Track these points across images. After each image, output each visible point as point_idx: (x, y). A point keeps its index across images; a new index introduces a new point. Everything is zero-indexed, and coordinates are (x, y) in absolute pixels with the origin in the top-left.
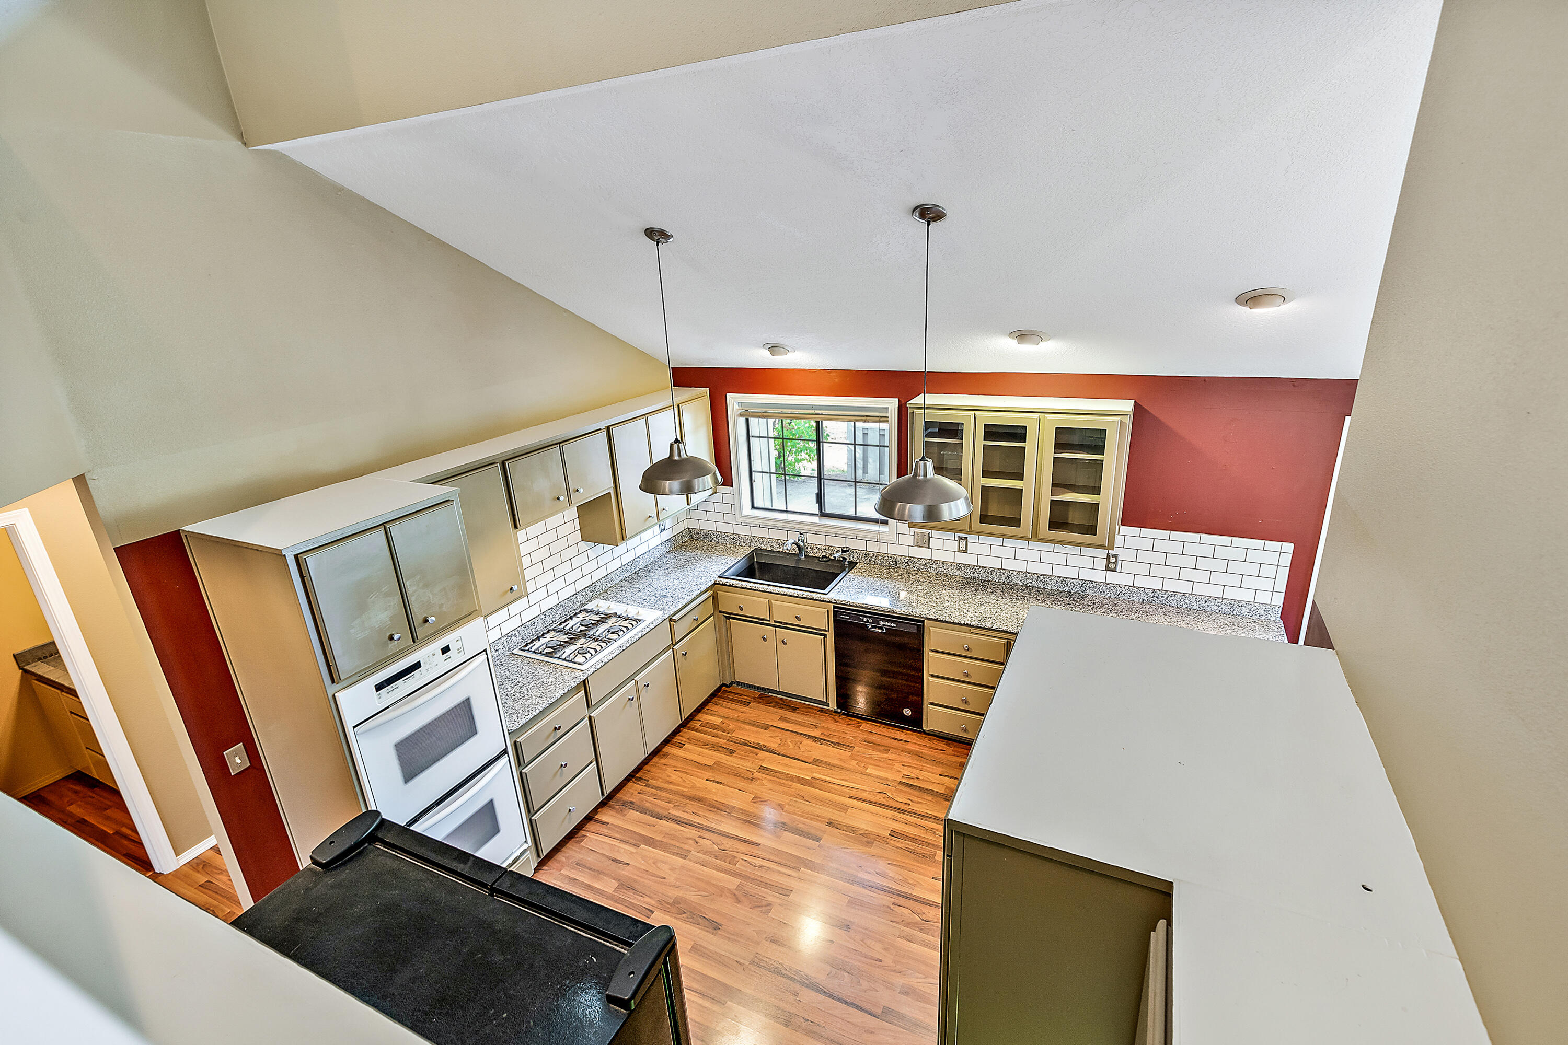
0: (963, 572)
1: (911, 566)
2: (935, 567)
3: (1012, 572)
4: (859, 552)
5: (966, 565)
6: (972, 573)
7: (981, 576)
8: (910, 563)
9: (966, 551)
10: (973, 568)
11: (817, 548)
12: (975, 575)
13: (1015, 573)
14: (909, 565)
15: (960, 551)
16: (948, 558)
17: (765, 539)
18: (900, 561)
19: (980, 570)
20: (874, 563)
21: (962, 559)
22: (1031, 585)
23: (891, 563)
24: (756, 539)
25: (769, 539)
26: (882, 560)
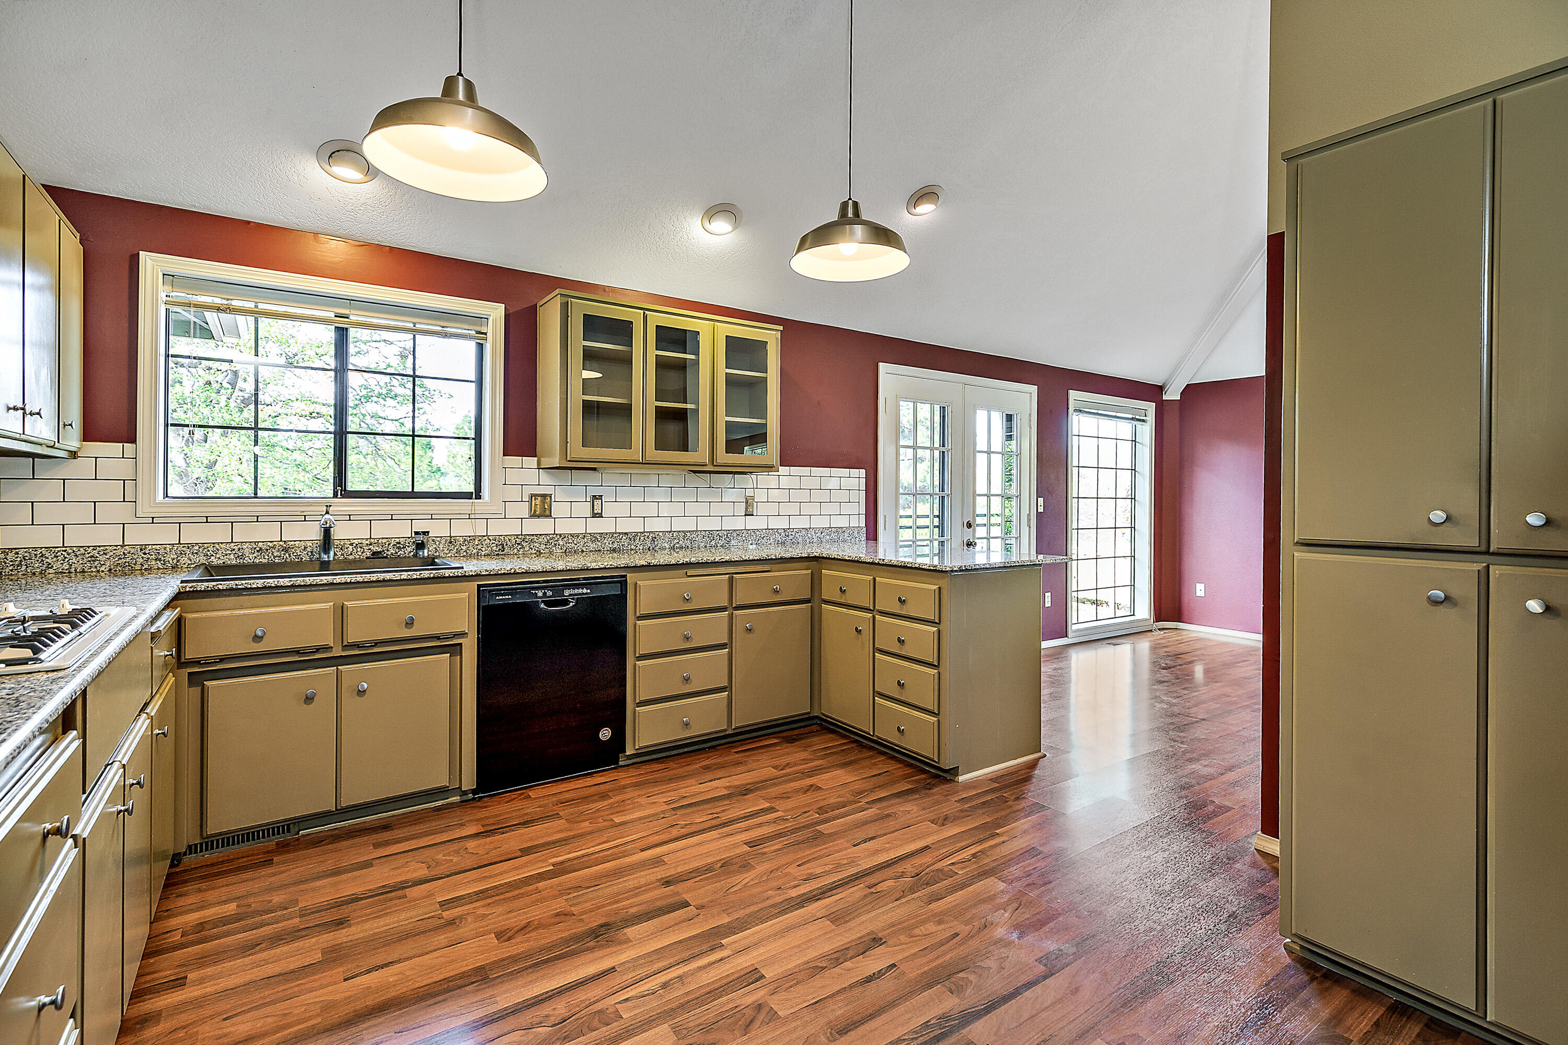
0: (600, 544)
1: (527, 549)
2: (561, 543)
3: (657, 533)
4: (439, 539)
5: (602, 533)
6: (611, 543)
7: (623, 545)
8: (525, 544)
9: (600, 516)
10: (612, 536)
11: (351, 544)
12: (615, 545)
13: (661, 534)
14: (523, 547)
15: (594, 515)
16: (577, 527)
17: (222, 546)
18: (509, 543)
19: (621, 536)
20: (465, 554)
21: (596, 526)
22: (678, 546)
23: (494, 548)
24: (197, 548)
25: (233, 544)
26: (479, 547)
